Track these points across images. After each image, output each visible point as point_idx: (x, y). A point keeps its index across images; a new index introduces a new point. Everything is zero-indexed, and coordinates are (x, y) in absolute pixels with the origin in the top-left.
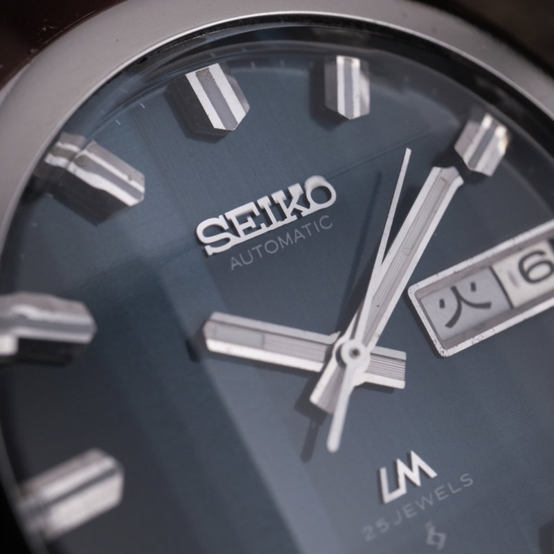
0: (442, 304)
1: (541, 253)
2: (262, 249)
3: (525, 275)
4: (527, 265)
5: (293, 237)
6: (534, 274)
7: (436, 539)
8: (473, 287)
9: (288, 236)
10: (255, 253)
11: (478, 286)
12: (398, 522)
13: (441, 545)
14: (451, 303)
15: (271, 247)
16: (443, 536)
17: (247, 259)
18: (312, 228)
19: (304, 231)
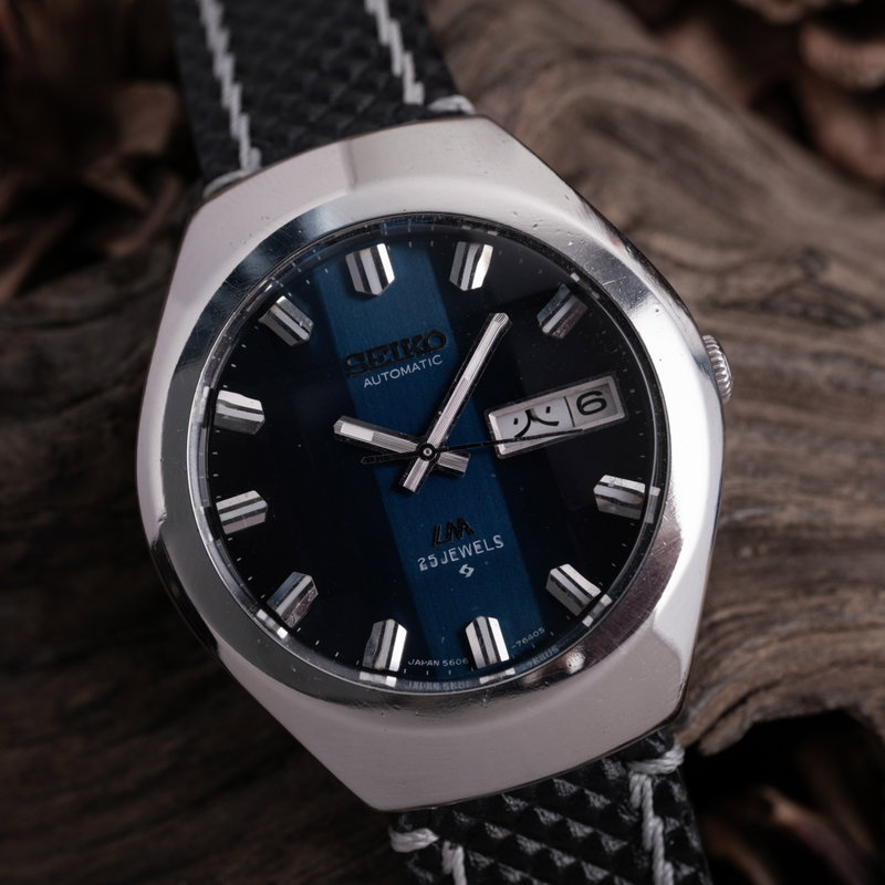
0: (516, 422)
1: (598, 393)
2: (388, 375)
3: (580, 407)
4: (583, 401)
5: (411, 368)
6: (587, 409)
7: (467, 571)
8: (548, 410)
9: (408, 367)
10: (383, 377)
11: (551, 410)
12: (445, 562)
13: (469, 575)
14: (523, 421)
15: (395, 374)
16: (471, 570)
17: (376, 380)
18: (426, 363)
19: (420, 365)
